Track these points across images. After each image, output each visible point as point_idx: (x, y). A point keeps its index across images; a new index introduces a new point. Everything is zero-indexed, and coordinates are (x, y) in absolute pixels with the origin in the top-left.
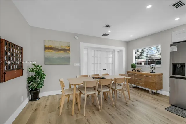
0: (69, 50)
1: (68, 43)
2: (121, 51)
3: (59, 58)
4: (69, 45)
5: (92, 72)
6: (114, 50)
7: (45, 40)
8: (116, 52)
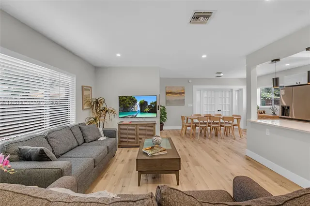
0: (184, 93)
1: (182, 87)
2: (241, 90)
3: (176, 100)
4: (184, 89)
5: (204, 112)
6: (232, 90)
7: (166, 87)
8: (234, 92)
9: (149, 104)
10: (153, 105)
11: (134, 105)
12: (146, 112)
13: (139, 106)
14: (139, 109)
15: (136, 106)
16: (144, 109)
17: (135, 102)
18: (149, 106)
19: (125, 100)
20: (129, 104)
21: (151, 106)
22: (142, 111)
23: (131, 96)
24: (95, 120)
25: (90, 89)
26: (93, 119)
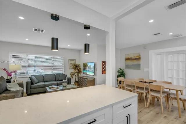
0: (140, 58)
1: (138, 53)
3: (132, 65)
4: (140, 54)
7: (126, 55)
11: (87, 67)
14: (88, 69)
23: (86, 63)
24: (74, 74)
25: (75, 60)
26: (73, 73)
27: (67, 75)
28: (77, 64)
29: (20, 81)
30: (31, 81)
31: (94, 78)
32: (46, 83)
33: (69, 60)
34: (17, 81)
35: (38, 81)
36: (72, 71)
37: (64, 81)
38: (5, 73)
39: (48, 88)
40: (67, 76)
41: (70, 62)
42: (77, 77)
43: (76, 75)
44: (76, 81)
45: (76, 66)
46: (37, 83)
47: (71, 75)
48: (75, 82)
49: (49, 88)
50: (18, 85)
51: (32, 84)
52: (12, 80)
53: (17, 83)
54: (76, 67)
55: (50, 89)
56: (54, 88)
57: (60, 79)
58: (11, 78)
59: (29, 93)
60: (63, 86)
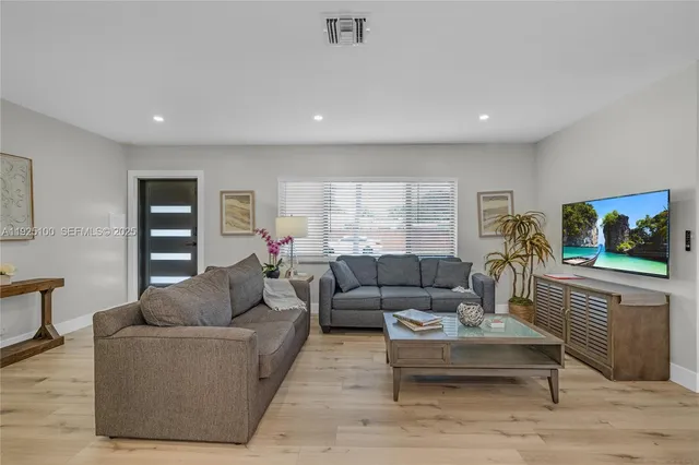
9: (633, 226)
10: (647, 231)
11: (591, 228)
12: (621, 252)
13: (601, 230)
14: (601, 239)
15: (593, 232)
16: (617, 243)
17: (592, 218)
18: (632, 232)
19: (571, 214)
20: (580, 225)
21: (639, 231)
22: (611, 249)
23: (584, 203)
24: (507, 260)
25: (509, 195)
26: (500, 258)
27: (471, 264)
28: (521, 210)
29: (302, 275)
30: (332, 277)
31: (668, 297)
32: (387, 293)
33: (479, 194)
34: (295, 274)
35: (357, 282)
36: (497, 246)
37: (460, 290)
38: (264, 243)
39: (390, 319)
40: (475, 270)
41: (485, 206)
42: (519, 277)
43: (519, 269)
44: (518, 295)
45: (516, 221)
46: (355, 288)
47: (489, 267)
48: (511, 301)
49: (395, 320)
50: (291, 288)
51: (338, 289)
52: (283, 270)
53: (292, 283)
54: (519, 228)
55: (399, 324)
56: (419, 324)
57: (440, 281)
58: (280, 262)
59: (328, 323)
60: (462, 320)
